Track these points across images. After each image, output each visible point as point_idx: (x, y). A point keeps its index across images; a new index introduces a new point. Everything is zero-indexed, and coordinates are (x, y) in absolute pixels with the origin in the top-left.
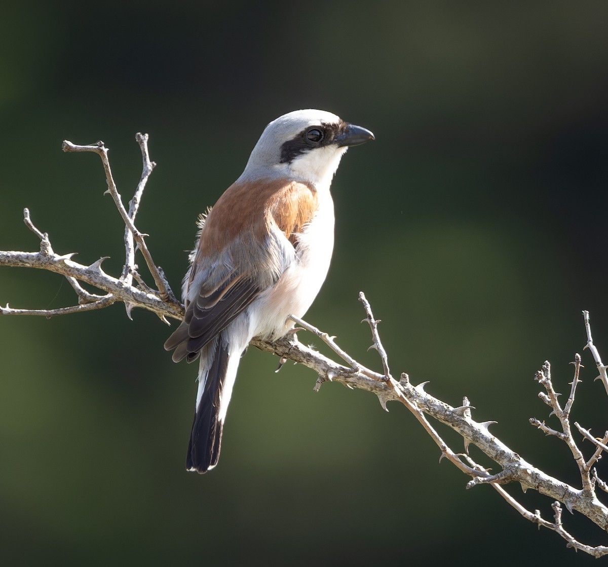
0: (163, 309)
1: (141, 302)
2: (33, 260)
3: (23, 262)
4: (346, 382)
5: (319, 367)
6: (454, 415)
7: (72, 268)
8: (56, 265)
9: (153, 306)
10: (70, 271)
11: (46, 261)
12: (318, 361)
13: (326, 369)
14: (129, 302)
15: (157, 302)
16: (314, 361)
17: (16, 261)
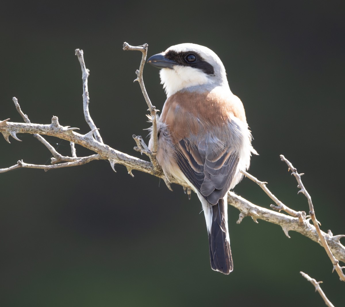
0: (137, 165)
1: (122, 160)
2: (48, 129)
3: (42, 131)
4: (262, 217)
5: (244, 207)
6: (334, 241)
7: (75, 135)
8: (65, 133)
9: (130, 162)
10: (74, 137)
11: (57, 130)
12: (242, 203)
13: (249, 208)
14: (113, 160)
15: (133, 160)
16: (240, 203)
17: (37, 130)
